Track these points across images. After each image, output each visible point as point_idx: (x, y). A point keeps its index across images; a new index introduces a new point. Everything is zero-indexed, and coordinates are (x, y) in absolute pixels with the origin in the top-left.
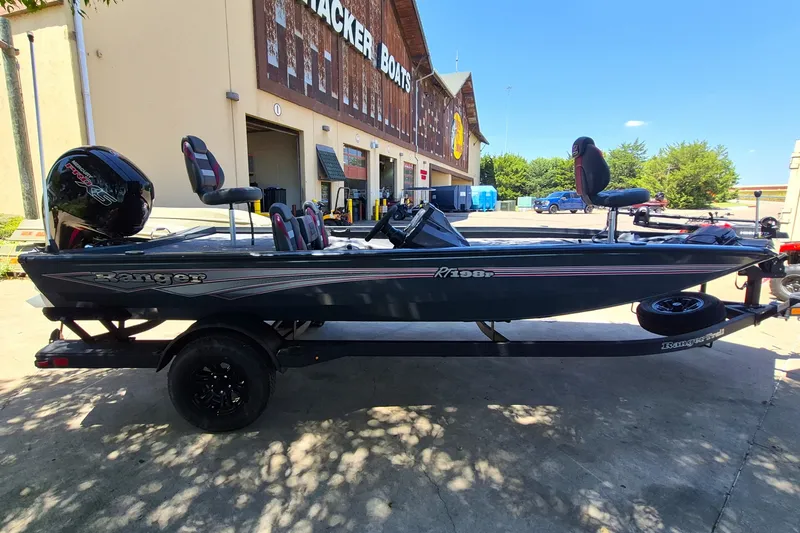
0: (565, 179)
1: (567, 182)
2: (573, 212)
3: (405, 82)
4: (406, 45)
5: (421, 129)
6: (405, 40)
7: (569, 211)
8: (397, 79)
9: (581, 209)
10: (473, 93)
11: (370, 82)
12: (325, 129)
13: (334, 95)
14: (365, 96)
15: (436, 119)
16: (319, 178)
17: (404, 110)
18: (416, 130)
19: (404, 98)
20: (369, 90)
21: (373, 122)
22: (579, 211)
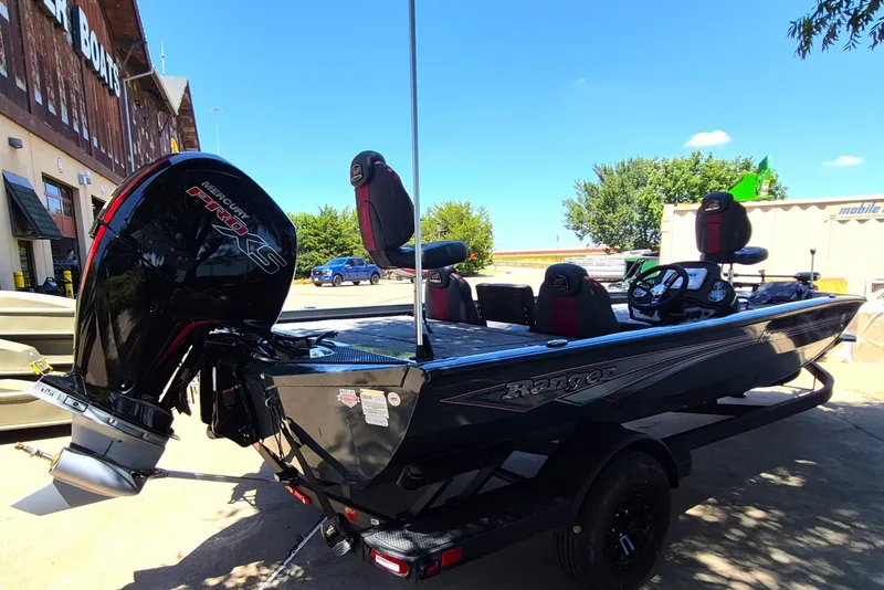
0: (320, 242)
1: (323, 245)
2: (356, 284)
3: (114, 81)
4: (106, 18)
5: (137, 158)
6: (103, 9)
7: (351, 283)
8: (103, 73)
9: (365, 280)
10: (192, 111)
11: (67, 73)
12: (14, 144)
13: (20, 84)
14: (62, 94)
15: (152, 146)
16: (15, 234)
17: (114, 125)
18: (131, 159)
19: (112, 103)
20: (66, 83)
21: (77, 138)
22: (362, 282)
